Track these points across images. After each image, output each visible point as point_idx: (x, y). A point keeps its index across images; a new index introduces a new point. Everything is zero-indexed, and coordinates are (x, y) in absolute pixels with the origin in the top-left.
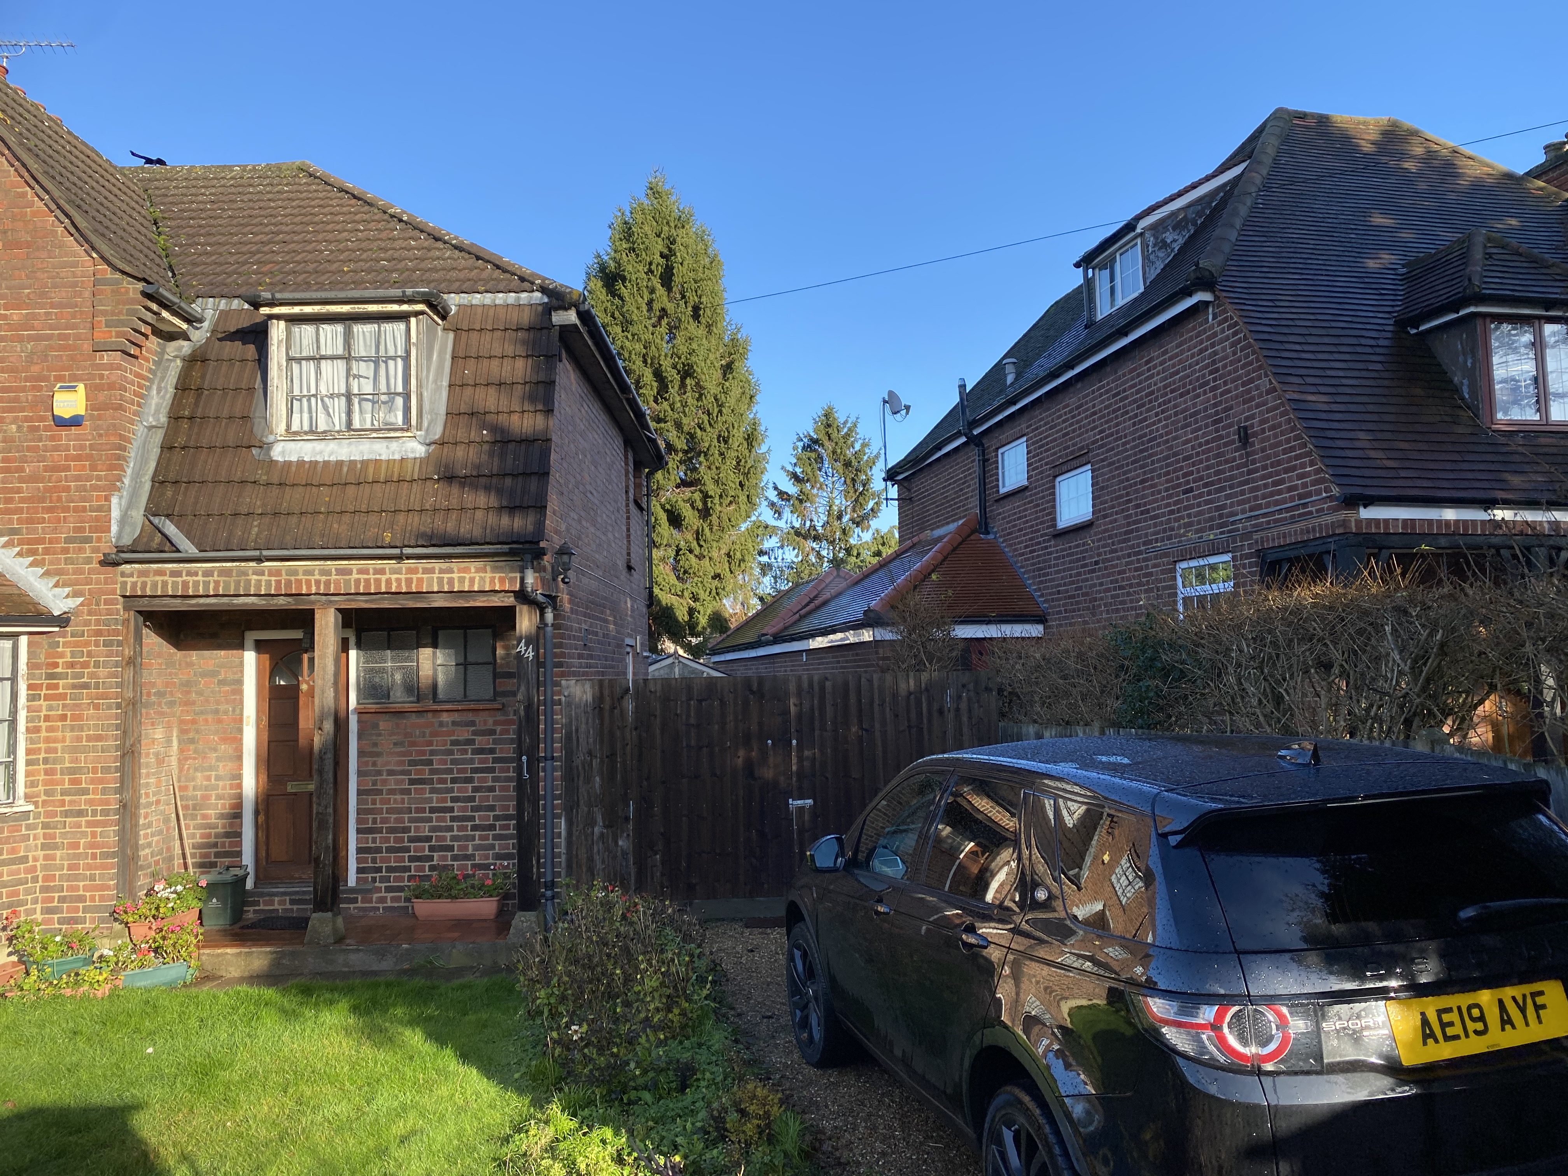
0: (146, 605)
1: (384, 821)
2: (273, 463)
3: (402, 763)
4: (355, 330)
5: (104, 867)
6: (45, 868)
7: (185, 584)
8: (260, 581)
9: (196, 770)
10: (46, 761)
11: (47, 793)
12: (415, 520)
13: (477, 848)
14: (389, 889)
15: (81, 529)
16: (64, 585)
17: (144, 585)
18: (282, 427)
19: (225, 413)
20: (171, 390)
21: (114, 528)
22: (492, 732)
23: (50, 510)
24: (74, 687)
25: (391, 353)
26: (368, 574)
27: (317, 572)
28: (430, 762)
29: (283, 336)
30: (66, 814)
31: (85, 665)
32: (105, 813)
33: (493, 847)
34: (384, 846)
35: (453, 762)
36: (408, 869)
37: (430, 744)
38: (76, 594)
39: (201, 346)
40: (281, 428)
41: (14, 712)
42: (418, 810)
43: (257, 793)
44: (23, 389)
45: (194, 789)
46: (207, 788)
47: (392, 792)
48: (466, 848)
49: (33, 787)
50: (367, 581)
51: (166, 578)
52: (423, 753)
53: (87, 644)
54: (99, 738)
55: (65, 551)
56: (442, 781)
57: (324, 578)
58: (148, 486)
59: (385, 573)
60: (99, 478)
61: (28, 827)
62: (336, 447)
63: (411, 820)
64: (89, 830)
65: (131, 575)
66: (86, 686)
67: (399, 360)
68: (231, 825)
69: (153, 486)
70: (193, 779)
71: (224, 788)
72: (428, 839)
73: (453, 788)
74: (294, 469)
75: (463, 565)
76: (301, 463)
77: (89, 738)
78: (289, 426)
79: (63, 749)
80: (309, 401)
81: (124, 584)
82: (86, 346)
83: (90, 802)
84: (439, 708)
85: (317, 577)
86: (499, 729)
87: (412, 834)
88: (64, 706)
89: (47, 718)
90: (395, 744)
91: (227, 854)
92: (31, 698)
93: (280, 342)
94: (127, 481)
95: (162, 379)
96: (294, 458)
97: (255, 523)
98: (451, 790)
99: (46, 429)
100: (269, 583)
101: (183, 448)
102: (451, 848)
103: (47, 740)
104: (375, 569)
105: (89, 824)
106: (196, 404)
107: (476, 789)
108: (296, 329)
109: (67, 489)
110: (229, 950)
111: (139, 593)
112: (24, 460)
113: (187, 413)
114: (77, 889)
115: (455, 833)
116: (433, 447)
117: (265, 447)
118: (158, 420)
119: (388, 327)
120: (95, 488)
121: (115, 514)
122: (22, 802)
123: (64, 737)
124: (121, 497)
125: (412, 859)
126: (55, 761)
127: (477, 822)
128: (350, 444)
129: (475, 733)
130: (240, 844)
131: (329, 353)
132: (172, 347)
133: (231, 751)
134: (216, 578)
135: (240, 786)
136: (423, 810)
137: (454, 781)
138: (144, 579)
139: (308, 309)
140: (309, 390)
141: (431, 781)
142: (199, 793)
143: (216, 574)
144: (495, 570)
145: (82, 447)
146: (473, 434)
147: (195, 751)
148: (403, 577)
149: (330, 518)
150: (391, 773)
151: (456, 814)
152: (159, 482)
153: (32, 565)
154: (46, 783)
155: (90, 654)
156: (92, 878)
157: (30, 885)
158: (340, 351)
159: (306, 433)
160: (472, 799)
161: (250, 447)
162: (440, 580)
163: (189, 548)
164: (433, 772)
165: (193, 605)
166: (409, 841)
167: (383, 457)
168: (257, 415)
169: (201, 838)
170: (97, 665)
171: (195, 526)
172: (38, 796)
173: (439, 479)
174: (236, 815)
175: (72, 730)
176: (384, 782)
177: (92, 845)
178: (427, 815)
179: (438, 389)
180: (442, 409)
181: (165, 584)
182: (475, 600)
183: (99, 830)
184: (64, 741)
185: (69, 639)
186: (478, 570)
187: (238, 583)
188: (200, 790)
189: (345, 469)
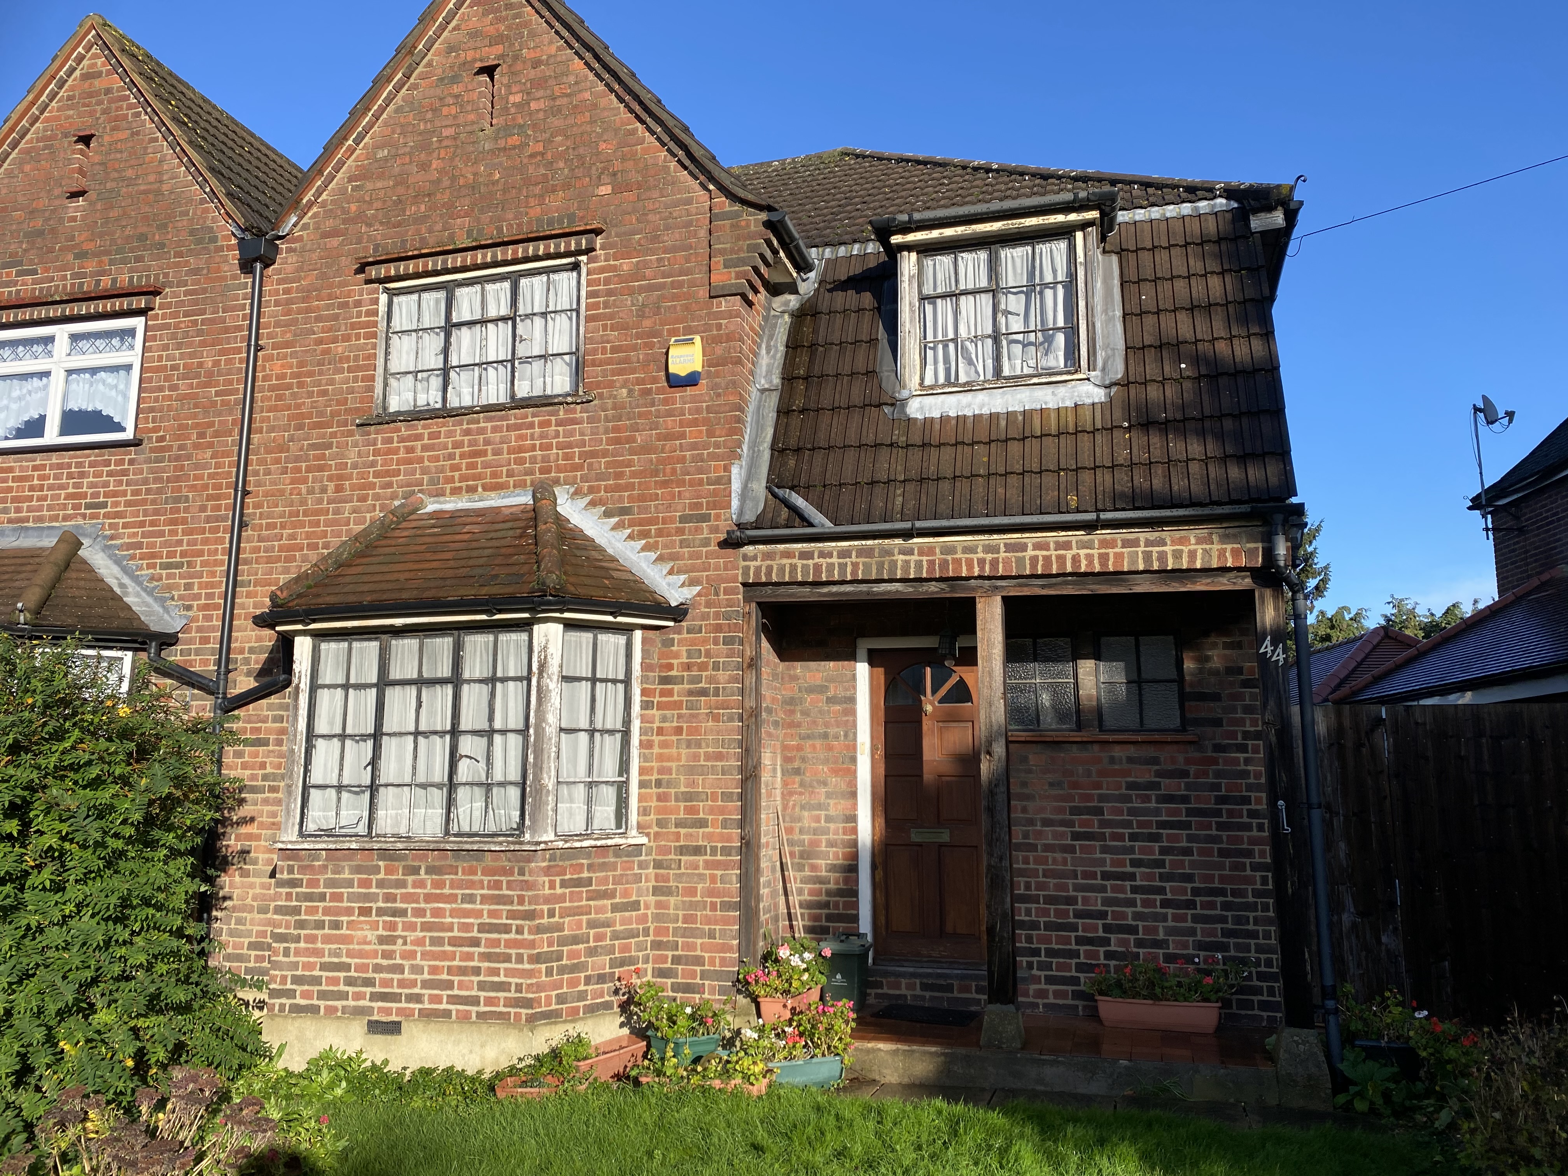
0: (769, 595)
1: (1040, 886)
2: (910, 421)
3: (1061, 810)
4: (1003, 256)
5: (726, 921)
6: (657, 918)
7: (817, 567)
8: (907, 562)
9: (803, 807)
10: (659, 784)
11: (660, 823)
12: (1105, 479)
13: (1170, 931)
14: (1050, 980)
15: (698, 506)
16: (680, 572)
17: (770, 569)
18: (916, 379)
19: (847, 370)
20: (782, 348)
21: (735, 503)
22: (1185, 774)
23: (665, 484)
24: (691, 693)
25: (1049, 278)
26: (1048, 549)
27: (980, 549)
28: (1099, 811)
29: (914, 271)
30: (682, 850)
31: (703, 667)
32: (726, 851)
33: (1192, 932)
34: (1042, 920)
35: (1132, 812)
36: (1075, 954)
37: (1098, 786)
38: (692, 583)
39: (809, 299)
40: (913, 382)
41: (627, 721)
42: (1087, 875)
43: (873, 841)
44: (634, 348)
45: (801, 832)
46: (815, 832)
47: (1048, 848)
48: (1155, 930)
49: (645, 815)
50: (1047, 559)
51: (794, 561)
52: (1089, 798)
53: (705, 641)
54: (719, 757)
55: (680, 531)
56: (1120, 837)
57: (989, 557)
58: (767, 455)
59: (1071, 548)
60: (717, 445)
61: (640, 867)
62: (986, 399)
63: (1078, 888)
64: (707, 872)
65: (755, 558)
66: (704, 692)
67: (1060, 287)
68: (846, 881)
69: (772, 456)
70: (800, 819)
71: (836, 831)
72: (1103, 915)
73: (1133, 847)
74: (937, 427)
75: (1178, 535)
76: (944, 419)
77: (708, 757)
78: (922, 379)
79: (678, 770)
80: (945, 347)
81: (746, 569)
82: (701, 293)
83: (709, 837)
84: (1111, 738)
85: (981, 555)
86: (1192, 769)
87: (1080, 907)
88: (680, 716)
89: (660, 731)
90: (1051, 785)
91: (840, 918)
92: (646, 705)
93: (911, 278)
94: (745, 448)
95: (771, 337)
96: (936, 414)
97: (899, 492)
98: (1131, 850)
99: (659, 391)
100: (919, 564)
101: (802, 412)
102: (1133, 930)
103: (661, 758)
104: (1056, 543)
105: (708, 865)
106: (811, 361)
107: (1164, 851)
108: (929, 262)
109: (683, 460)
110: (881, 1045)
111: (764, 579)
112: (635, 428)
113: (802, 372)
114: (693, 947)
115: (1139, 909)
116: (1114, 390)
117: (899, 404)
118: (771, 382)
119: (1043, 248)
120: (713, 457)
121: (736, 486)
122: (634, 832)
123: (679, 754)
124: (741, 467)
125: (1080, 941)
126: (669, 784)
127: (1169, 896)
128: (1004, 393)
129: (1159, 774)
130: (856, 904)
131: (970, 286)
132: (778, 302)
133: (843, 786)
134: (854, 559)
135: (855, 831)
136: (1093, 876)
137: (1133, 837)
138: (769, 562)
139: (949, 232)
140: (945, 334)
141: (1102, 837)
142: (806, 837)
143: (854, 554)
144: (1225, 539)
145: (698, 410)
146: (1167, 368)
147: (802, 784)
148: (1095, 552)
149: (992, 481)
150: (1047, 823)
151: (1138, 883)
152: (778, 450)
153: (643, 549)
154: (659, 811)
155: (708, 654)
156: (712, 935)
157: (641, 938)
158: (984, 283)
159: (943, 386)
160: (1160, 864)
161: (879, 405)
162: (1148, 556)
163: (822, 522)
164: (1104, 824)
165: (825, 595)
166: (1075, 916)
167: (1050, 406)
168: (884, 368)
169: (810, 894)
170: (716, 667)
171: (826, 497)
172: (650, 827)
173: (1130, 427)
174: (851, 868)
175: (688, 747)
176: (1039, 834)
177: (711, 893)
178: (1099, 881)
179: (1110, 320)
180: (1120, 343)
181: (793, 568)
182: (1195, 583)
183: (719, 873)
184: (679, 760)
185: (685, 635)
186: (1199, 541)
187: (881, 566)
188: (808, 833)
189: (1003, 423)
